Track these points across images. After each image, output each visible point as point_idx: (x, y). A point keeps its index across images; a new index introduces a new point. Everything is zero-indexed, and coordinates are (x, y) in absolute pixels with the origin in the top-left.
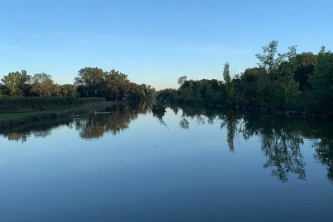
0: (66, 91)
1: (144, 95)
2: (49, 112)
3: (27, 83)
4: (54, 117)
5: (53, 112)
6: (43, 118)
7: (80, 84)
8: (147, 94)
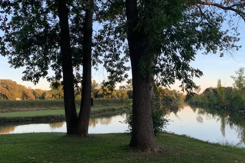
0: (120, 94)
1: (175, 97)
2: (111, 107)
3: (96, 88)
4: (114, 110)
5: (114, 107)
6: (109, 110)
7: (129, 89)
8: (177, 97)
